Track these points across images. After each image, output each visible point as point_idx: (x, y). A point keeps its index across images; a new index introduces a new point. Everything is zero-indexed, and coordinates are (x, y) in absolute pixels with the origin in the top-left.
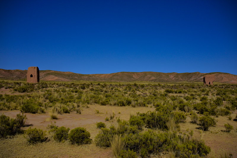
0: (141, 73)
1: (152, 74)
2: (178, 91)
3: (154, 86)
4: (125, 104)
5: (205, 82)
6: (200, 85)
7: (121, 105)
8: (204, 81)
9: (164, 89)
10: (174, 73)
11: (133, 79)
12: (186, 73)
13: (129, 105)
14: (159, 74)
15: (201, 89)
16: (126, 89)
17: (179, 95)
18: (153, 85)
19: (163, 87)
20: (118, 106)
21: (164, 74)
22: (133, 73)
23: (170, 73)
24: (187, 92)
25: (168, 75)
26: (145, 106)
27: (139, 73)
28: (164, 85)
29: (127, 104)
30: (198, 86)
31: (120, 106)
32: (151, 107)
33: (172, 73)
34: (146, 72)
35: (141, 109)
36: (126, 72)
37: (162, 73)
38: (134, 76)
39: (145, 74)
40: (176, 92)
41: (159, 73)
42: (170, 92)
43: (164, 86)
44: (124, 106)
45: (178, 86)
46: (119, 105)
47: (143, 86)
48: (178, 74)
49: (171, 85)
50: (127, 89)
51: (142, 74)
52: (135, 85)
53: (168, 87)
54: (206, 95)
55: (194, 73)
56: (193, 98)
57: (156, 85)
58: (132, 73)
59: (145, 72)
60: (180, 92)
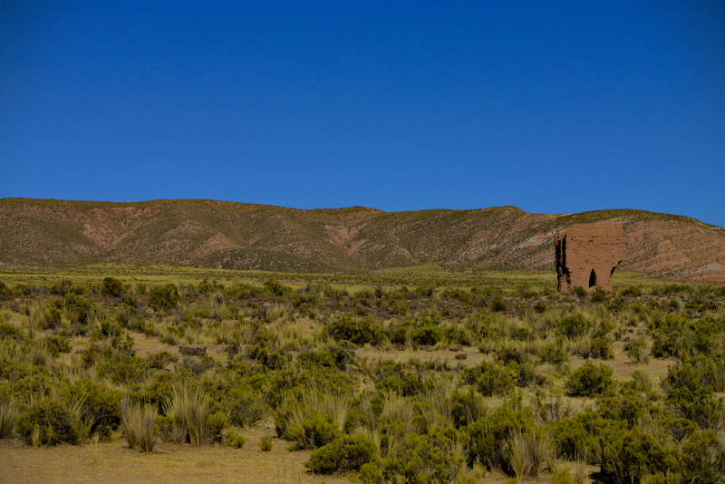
0: (140, 206)
1: (213, 215)
2: (410, 332)
3: (241, 298)
4: (74, 427)
5: (566, 271)
6: (536, 289)
7: (51, 432)
8: (558, 264)
9: (312, 317)
10: (358, 209)
11: (82, 248)
12: (432, 213)
13: (105, 437)
14: (260, 218)
15: (548, 315)
16: (57, 318)
17: (424, 356)
18: (232, 293)
19: (302, 305)
20: (30, 443)
21: (291, 214)
22: (86, 207)
23: (331, 212)
24: (469, 334)
25: (316, 222)
26: (219, 440)
27: (126, 205)
28: (308, 290)
29: (93, 430)
30: (527, 296)
31: (44, 442)
32: (266, 449)
33: (347, 211)
34: (175, 202)
35: (202, 465)
36: (32, 202)
37: (280, 210)
38: (88, 230)
39: (167, 213)
40: (399, 341)
41: (261, 209)
42: (361, 341)
43: (304, 295)
44: (73, 440)
45: (399, 298)
46: (36, 436)
47: (165, 299)
48: (383, 219)
49: (353, 290)
50: (64, 320)
51: (143, 218)
52: (112, 289)
53: (338, 307)
54: (595, 356)
55: (486, 214)
56: (524, 380)
57: (254, 293)
58: (76, 204)
59: (164, 203)
60: (427, 340)
